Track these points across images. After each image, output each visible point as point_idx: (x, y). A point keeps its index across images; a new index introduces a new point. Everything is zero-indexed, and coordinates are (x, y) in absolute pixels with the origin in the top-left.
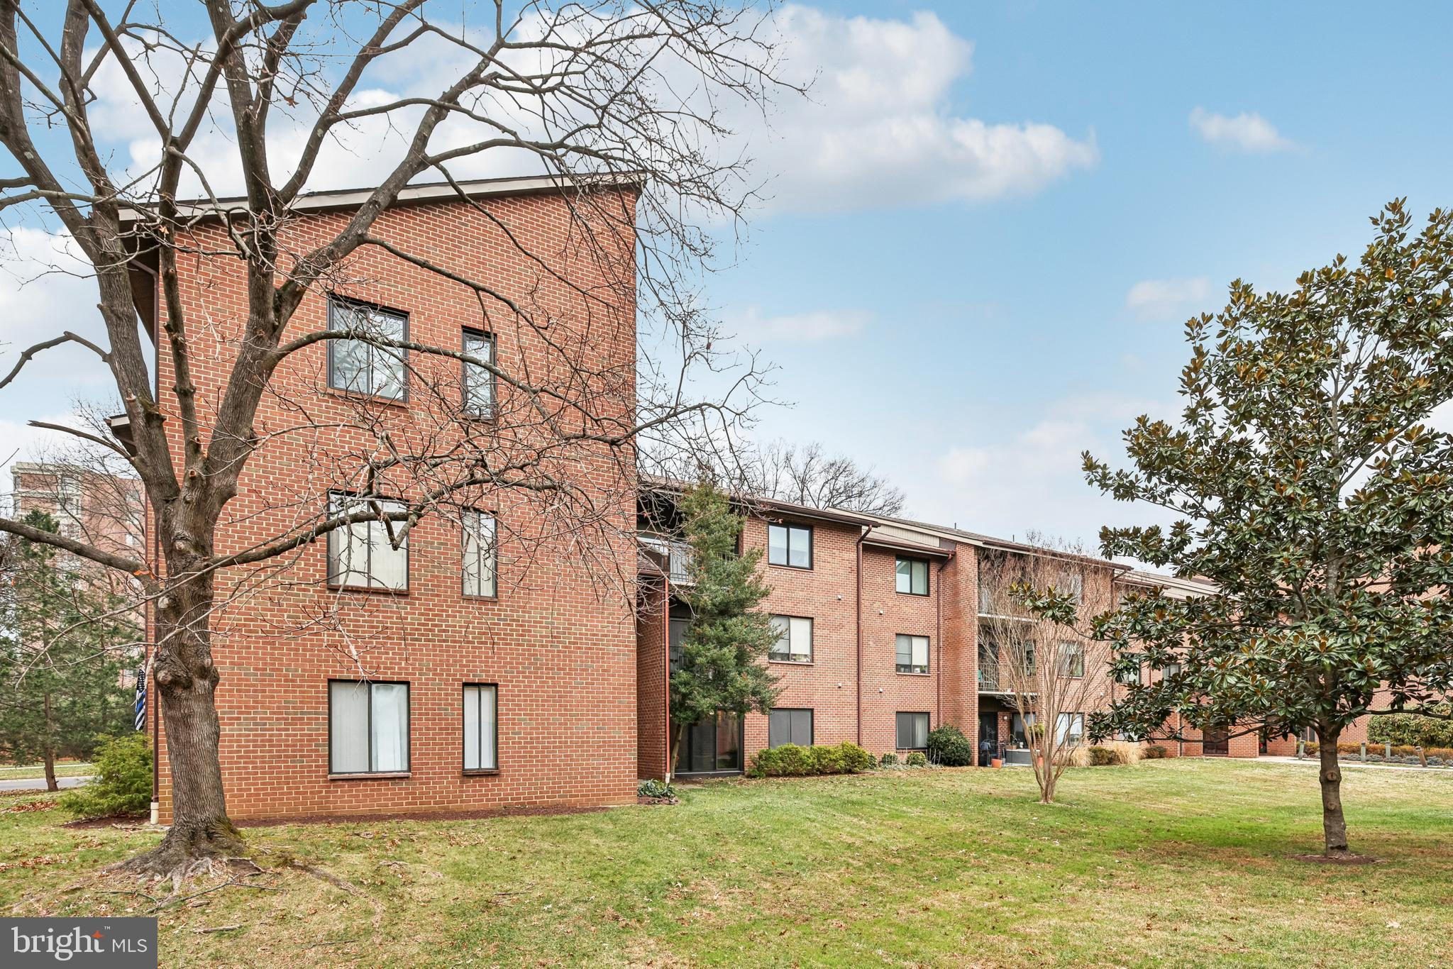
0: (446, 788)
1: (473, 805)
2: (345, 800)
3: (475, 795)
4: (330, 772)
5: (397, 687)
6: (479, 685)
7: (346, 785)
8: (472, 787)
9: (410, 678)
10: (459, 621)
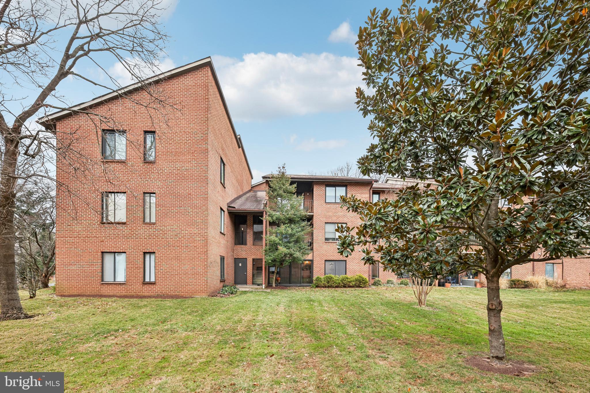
0: (137, 288)
1: (146, 294)
2: (106, 290)
3: (147, 290)
4: (102, 281)
5: (123, 254)
6: (150, 253)
7: (106, 285)
8: (146, 287)
9: (126, 251)
10: (142, 231)
